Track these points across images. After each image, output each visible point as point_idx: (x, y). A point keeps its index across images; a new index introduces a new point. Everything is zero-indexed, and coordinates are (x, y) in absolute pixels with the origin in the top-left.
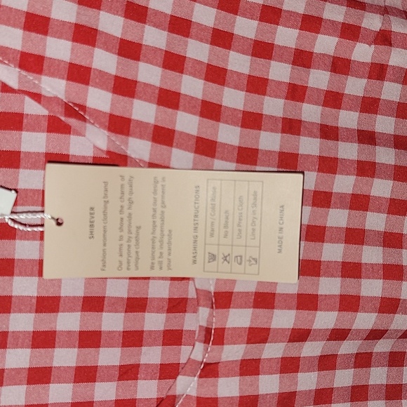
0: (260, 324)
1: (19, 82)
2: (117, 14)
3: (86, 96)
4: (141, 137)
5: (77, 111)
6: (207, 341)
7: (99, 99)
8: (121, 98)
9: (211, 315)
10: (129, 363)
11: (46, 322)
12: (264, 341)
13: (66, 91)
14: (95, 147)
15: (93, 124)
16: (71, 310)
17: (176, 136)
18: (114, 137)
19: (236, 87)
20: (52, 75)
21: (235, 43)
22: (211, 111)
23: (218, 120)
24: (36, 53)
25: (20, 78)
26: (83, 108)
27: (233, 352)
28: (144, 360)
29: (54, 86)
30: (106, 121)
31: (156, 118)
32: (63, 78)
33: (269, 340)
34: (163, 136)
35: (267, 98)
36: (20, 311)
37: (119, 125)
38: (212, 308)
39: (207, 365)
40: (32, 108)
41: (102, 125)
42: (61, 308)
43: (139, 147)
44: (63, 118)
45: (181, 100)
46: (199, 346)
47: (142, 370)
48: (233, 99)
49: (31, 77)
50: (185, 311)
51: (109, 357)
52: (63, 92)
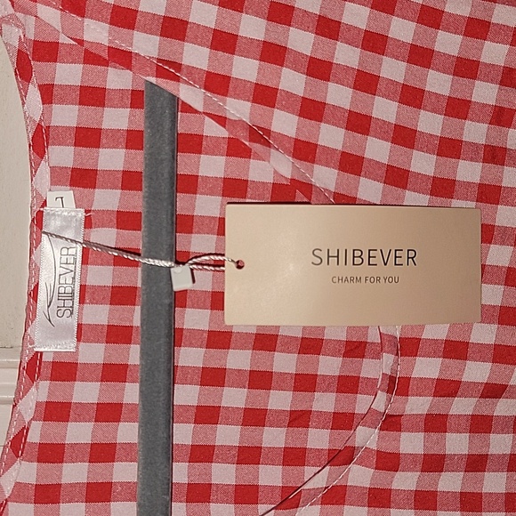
0: (450, 375)
1: (205, 104)
2: (308, 31)
3: (271, 118)
4: (327, 165)
5: (261, 135)
6: (390, 391)
7: (285, 123)
8: (308, 121)
9: (396, 362)
10: (300, 409)
11: (216, 358)
12: (453, 394)
13: (251, 114)
14: (275, 172)
15: (277, 149)
16: (243, 347)
17: (365, 164)
18: (298, 164)
19: (434, 111)
20: (237, 97)
21: (435, 61)
22: (404, 136)
23: (412, 147)
24: (222, 73)
25: (206, 99)
26: (268, 132)
27: (418, 405)
28: (316, 407)
29: (239, 109)
30: (290, 146)
31: (344, 143)
32: (248, 101)
33: (459, 393)
34: (351, 164)
35: (468, 122)
36: (191, 345)
37: (304, 151)
38: (397, 354)
39: (389, 416)
40: (212, 129)
41: (286, 151)
42: (232, 345)
43: (325, 177)
44: (247, 143)
45: (372, 125)
46: (382, 396)
47: (313, 418)
48: (430, 123)
49: (216, 98)
50: (363, 357)
51: (280, 400)
52: (248, 115)
